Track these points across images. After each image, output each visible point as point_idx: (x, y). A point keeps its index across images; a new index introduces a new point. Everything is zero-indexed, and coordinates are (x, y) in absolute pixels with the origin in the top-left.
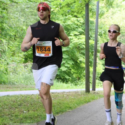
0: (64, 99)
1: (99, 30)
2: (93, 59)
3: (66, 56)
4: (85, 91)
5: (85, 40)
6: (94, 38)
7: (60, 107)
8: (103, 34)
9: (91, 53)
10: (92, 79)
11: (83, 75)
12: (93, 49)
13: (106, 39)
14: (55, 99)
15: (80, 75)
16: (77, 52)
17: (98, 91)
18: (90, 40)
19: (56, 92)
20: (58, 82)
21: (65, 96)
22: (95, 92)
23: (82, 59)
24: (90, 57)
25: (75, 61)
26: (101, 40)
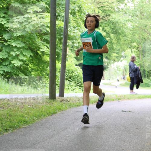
0: (16, 109)
1: (71, 6)
2: (61, 49)
3: (20, 44)
4: (48, 97)
5: (50, 21)
6: (63, 18)
7: (11, 121)
8: (77, 12)
9: (58, 41)
10: (59, 79)
11: (46, 73)
12: (62, 33)
13: (81, 19)
14: (3, 108)
15: (41, 74)
16: (38, 38)
17: (68, 97)
18: (58, 20)
19: (4, 98)
20: (9, 83)
21: (18, 104)
22: (63, 98)
23: (45, 48)
24: (57, 46)
25: (35, 52)
26: (74, 21)
